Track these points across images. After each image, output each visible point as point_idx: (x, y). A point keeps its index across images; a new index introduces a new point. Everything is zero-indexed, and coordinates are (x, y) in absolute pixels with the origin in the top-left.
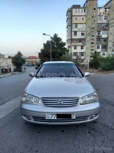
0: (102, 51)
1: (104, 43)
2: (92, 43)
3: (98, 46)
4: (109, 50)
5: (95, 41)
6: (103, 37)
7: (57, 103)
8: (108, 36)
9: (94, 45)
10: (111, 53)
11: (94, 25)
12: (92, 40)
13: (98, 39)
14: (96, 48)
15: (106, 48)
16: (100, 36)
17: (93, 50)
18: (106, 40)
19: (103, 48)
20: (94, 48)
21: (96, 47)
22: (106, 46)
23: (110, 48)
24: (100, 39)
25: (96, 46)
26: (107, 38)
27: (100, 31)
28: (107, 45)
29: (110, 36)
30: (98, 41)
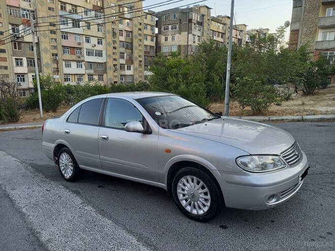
0: (30, 71)
1: (32, 54)
2: (1, 51)
4: (45, 69)
5: (8, 47)
6: (26, 40)
8: (38, 39)
9: (7, 57)
13: (15, 44)
14: (14, 64)
16: (19, 38)
17: (6, 68)
19: (31, 66)
20: (8, 62)
23: (47, 65)
24: (20, 43)
26: (38, 43)
27: (18, 25)
28: (39, 59)
29: (42, 39)
30: (15, 48)
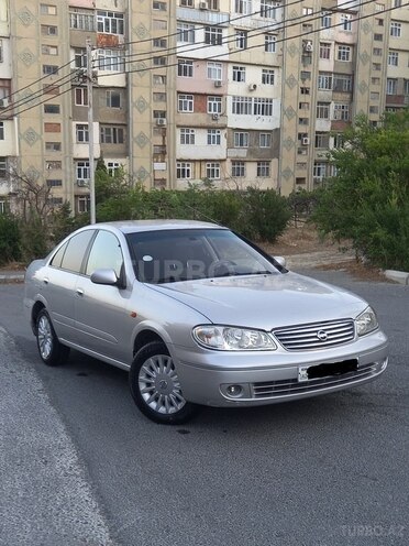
0: (104, 154)
1: (111, 114)
2: (52, 109)
3: (79, 127)
4: (135, 149)
5: (65, 100)
6: (102, 82)
7: (316, 337)
8: (127, 79)
9: (60, 121)
10: (148, 169)
11: (52, 11)
12: (49, 90)
13: (78, 93)
14: (75, 137)
15: (121, 141)
16: (87, 78)
17: (57, 147)
18: (118, 97)
19: (109, 141)
20: (62, 134)
21: (74, 130)
22: (121, 131)
23: (142, 139)
25: (74, 123)
26: (125, 89)
28: (126, 125)
29: (135, 78)
30: (79, 101)
